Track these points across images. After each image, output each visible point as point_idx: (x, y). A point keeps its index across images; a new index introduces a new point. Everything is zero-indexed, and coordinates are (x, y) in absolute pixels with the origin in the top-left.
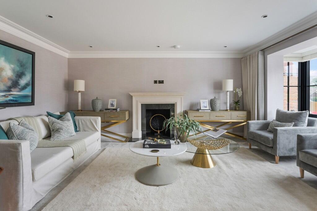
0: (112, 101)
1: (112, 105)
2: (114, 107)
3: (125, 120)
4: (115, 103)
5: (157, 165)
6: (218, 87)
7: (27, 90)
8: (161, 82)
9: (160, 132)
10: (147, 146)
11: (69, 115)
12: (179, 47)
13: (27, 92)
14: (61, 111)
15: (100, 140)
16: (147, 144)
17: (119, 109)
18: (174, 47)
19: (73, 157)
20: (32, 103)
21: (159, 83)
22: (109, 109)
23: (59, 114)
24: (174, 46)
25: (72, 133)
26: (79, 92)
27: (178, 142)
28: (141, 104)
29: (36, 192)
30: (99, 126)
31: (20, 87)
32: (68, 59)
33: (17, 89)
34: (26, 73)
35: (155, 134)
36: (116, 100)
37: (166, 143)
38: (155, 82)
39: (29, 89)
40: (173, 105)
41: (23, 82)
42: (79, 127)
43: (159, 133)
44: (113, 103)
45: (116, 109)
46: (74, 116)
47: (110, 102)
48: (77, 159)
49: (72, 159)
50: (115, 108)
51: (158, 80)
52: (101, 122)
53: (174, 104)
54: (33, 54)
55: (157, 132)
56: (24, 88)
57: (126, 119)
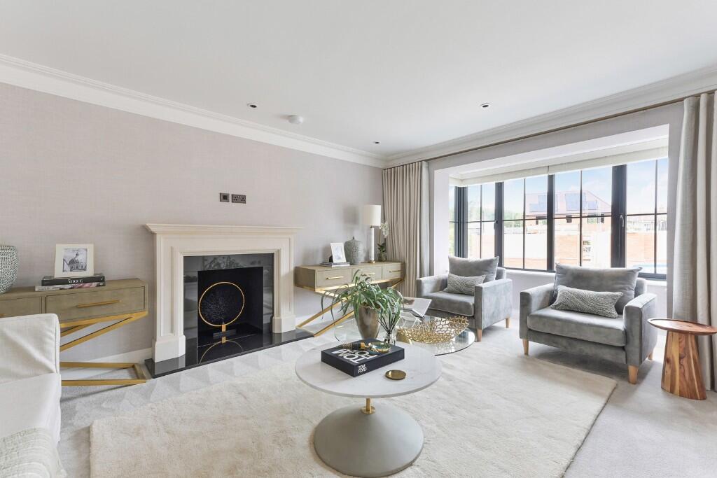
0: (74, 250)
1: (74, 264)
2: (85, 270)
3: (145, 309)
4: (88, 259)
6: (352, 217)
8: (240, 199)
9: (227, 326)
12: (301, 120)
18: (291, 118)
21: (233, 201)
22: (64, 281)
24: (291, 116)
28: (185, 258)
30: (55, 350)
35: (216, 335)
38: (224, 198)
40: (270, 258)
43: (224, 329)
44: (79, 258)
45: (97, 279)
47: (61, 253)
50: (89, 273)
51: (230, 192)
53: (273, 254)
55: (220, 329)
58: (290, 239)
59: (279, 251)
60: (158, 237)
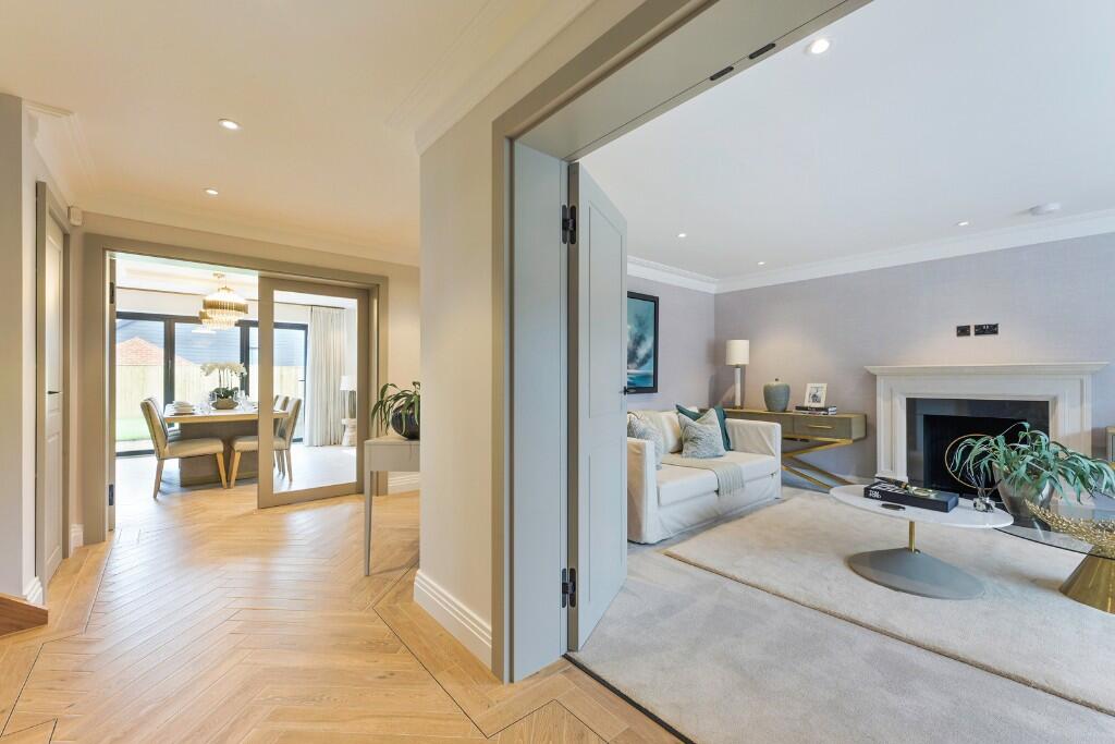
0: (816, 387)
1: (815, 398)
2: (819, 402)
3: (850, 438)
4: (822, 395)
5: (909, 549)
7: (647, 365)
8: (988, 330)
10: (877, 495)
11: (713, 414)
13: (648, 369)
14: (703, 407)
15: (778, 477)
16: (875, 490)
17: (834, 409)
18: (1034, 211)
19: (717, 492)
20: (654, 389)
21: (977, 334)
22: (806, 409)
23: (697, 411)
24: (1034, 208)
25: (718, 450)
26: (737, 366)
27: (988, 506)
28: (908, 399)
29: (661, 522)
30: (776, 444)
31: (638, 361)
32: (716, 295)
33: (635, 365)
34: (646, 335)
36: (825, 385)
37: (937, 496)
38: (963, 331)
39: (651, 362)
41: (642, 352)
42: (734, 444)
44: (818, 394)
45: (825, 409)
46: (724, 416)
47: (810, 388)
48: (726, 497)
49: (715, 495)
50: (822, 405)
51: (972, 323)
52: (784, 439)
53: (1047, 403)
54: (655, 300)
56: (644, 362)
57: (855, 437)
58: (1082, 382)
59: (1055, 399)
60: (878, 378)
